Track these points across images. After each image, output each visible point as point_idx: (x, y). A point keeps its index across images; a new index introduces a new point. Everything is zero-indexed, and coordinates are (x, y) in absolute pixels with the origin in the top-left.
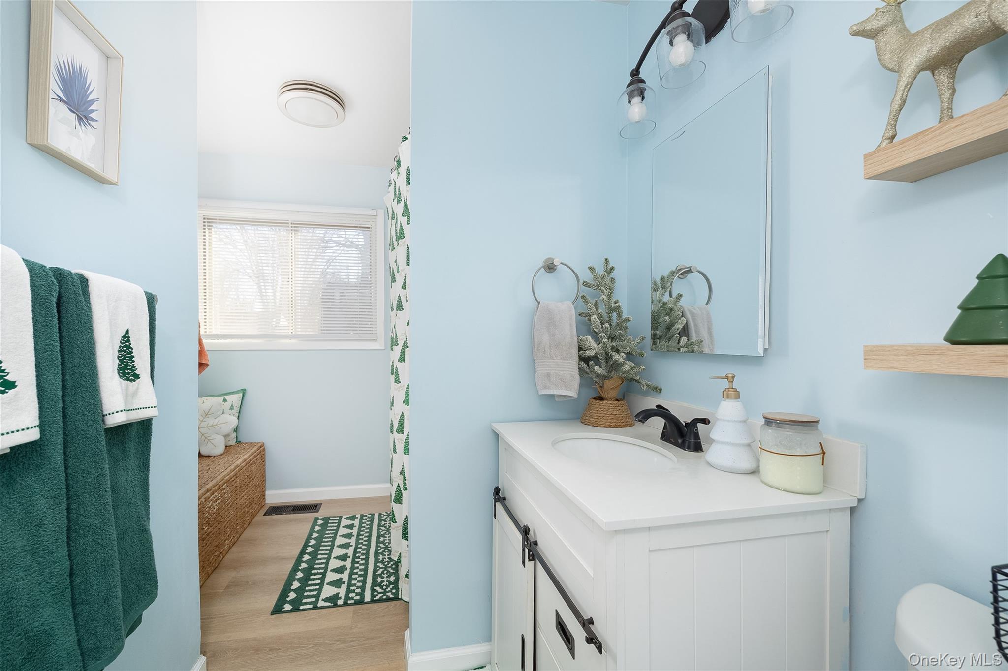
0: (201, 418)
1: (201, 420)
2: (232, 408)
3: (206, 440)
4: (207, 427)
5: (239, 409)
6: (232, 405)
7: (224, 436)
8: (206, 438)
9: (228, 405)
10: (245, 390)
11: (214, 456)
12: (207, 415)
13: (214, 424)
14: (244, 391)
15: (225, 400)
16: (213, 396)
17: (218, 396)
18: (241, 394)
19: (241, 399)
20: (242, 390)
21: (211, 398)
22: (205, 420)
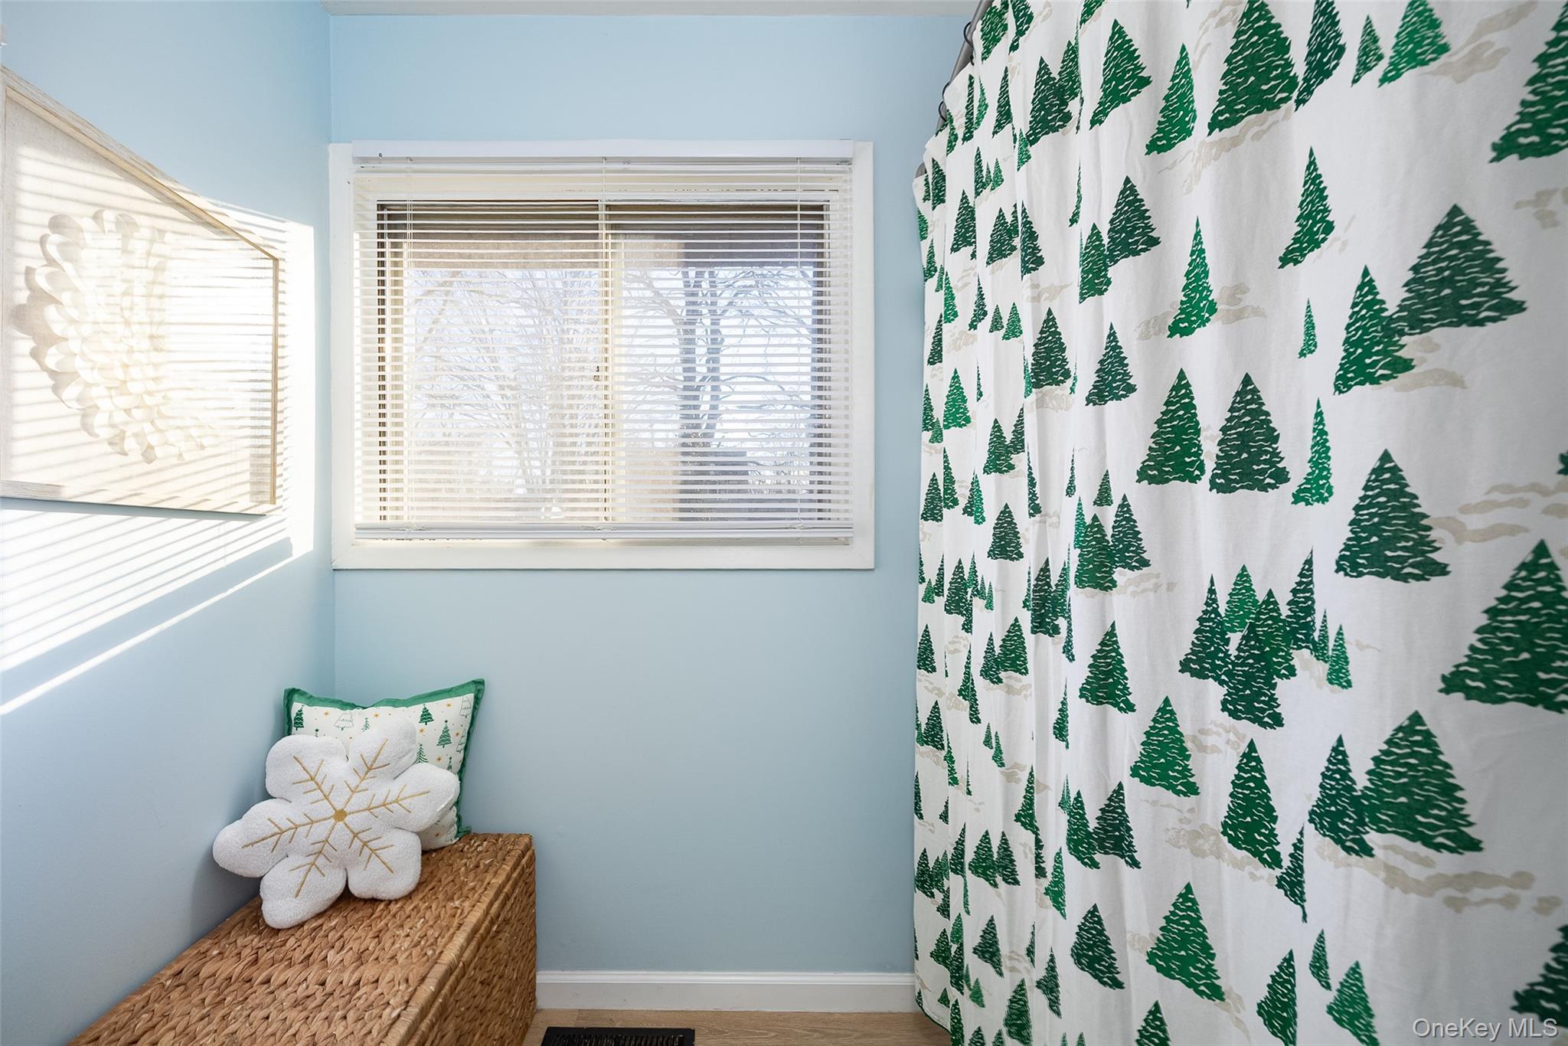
0: (354, 781)
1: (353, 786)
2: (445, 739)
3: (366, 851)
4: (369, 809)
5: (464, 740)
6: (446, 731)
7: (418, 833)
8: (365, 844)
9: (434, 729)
10: (481, 683)
11: (390, 902)
12: (370, 769)
13: (389, 800)
14: (478, 687)
15: (426, 717)
16: (395, 703)
17: (408, 703)
18: (471, 696)
19: (470, 711)
20: (474, 682)
21: (390, 709)
22: (364, 784)
